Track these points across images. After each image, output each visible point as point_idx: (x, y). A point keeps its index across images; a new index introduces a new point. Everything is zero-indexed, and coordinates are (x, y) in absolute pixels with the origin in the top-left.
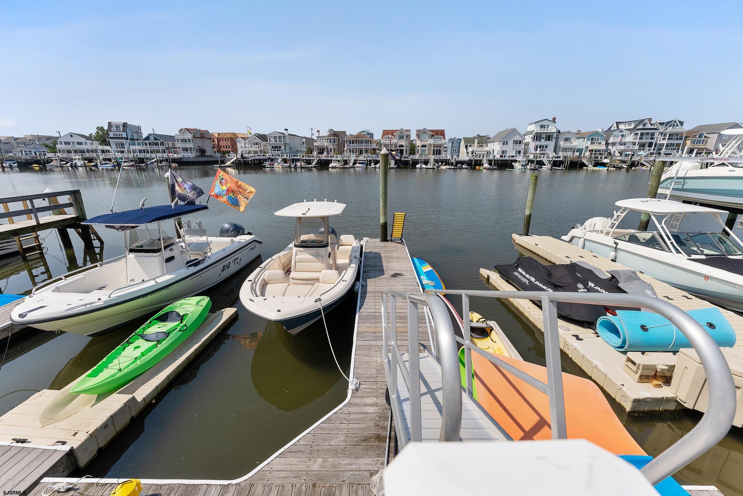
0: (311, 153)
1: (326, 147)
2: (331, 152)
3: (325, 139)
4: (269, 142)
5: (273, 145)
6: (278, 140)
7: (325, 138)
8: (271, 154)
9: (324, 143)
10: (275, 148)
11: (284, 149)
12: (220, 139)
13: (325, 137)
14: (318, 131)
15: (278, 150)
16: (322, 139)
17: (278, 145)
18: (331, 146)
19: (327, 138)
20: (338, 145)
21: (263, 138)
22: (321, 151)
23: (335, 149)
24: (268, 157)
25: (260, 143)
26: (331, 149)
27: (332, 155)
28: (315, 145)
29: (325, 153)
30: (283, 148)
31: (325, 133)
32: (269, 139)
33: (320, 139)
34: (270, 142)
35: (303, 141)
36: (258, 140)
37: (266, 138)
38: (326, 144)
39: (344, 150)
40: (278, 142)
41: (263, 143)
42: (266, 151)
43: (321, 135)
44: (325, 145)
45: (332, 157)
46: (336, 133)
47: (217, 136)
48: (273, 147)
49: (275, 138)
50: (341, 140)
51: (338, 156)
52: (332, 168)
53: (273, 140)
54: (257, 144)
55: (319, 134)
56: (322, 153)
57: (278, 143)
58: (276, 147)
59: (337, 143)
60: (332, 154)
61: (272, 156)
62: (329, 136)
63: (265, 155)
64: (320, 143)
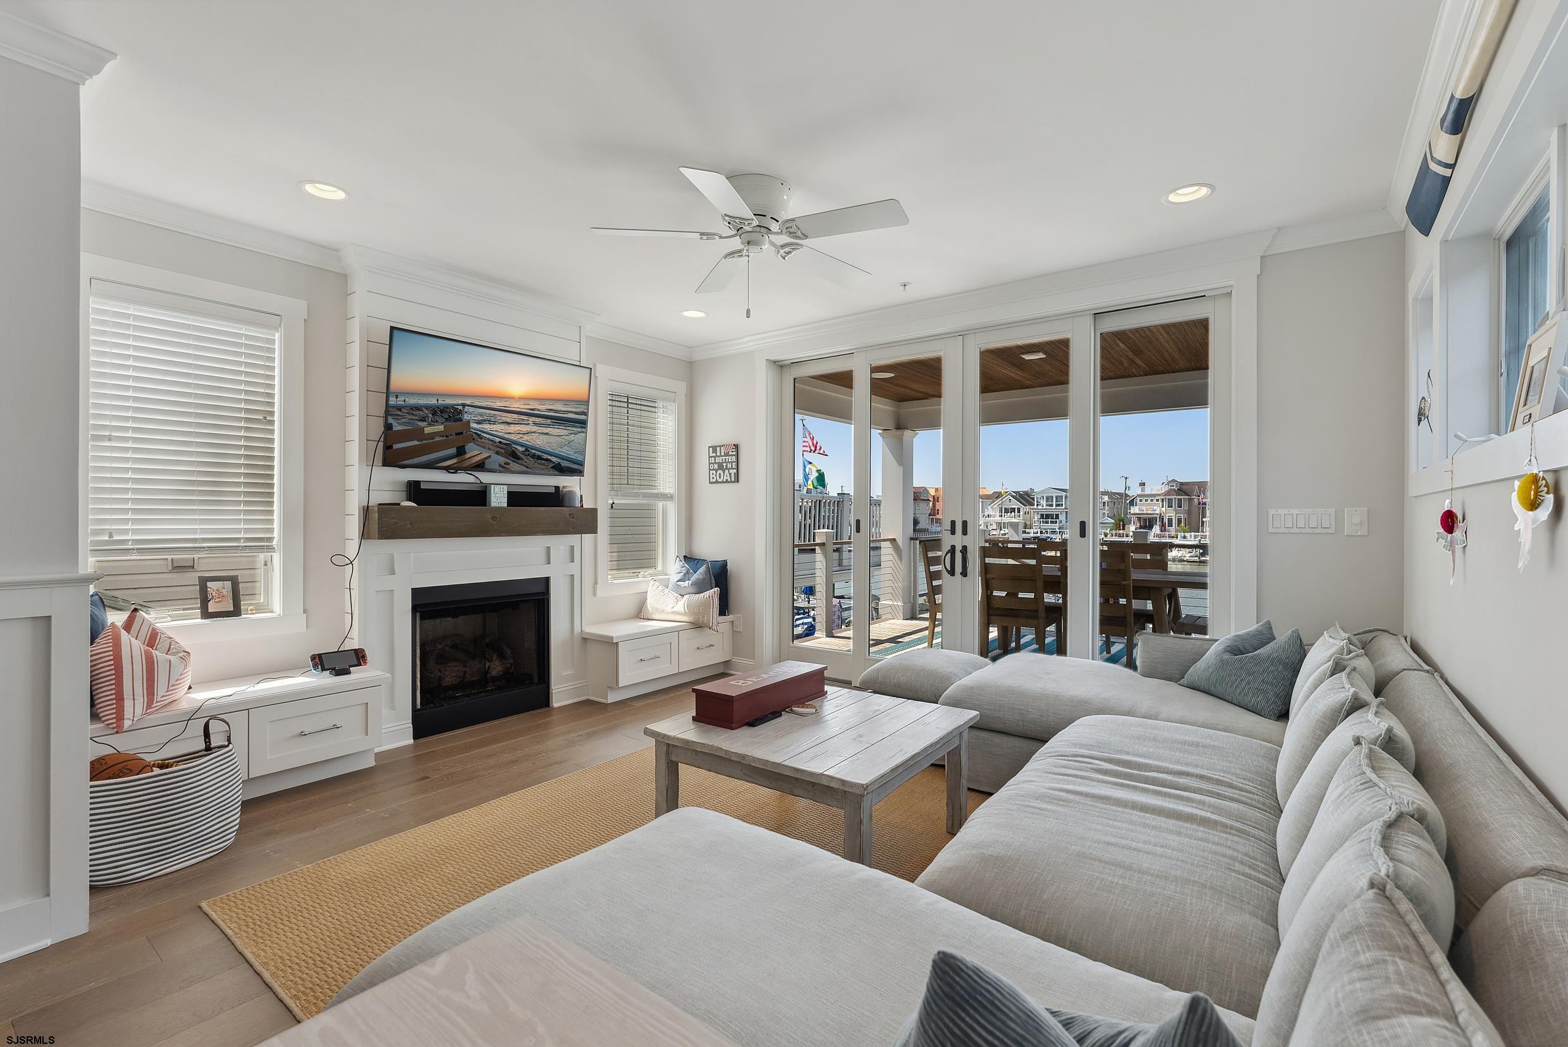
0: (1124, 529)
1: (1158, 516)
2: (1170, 525)
3: (1157, 500)
4: (1035, 507)
5: (1042, 513)
6: (1054, 503)
7: (1157, 498)
8: (1039, 530)
9: (1155, 508)
10: (1046, 517)
11: (1065, 518)
12: (938, 498)
13: (1159, 495)
14: (1142, 484)
15: (1052, 522)
16: (1149, 501)
17: (1052, 513)
18: (1171, 513)
19: (1162, 497)
20: (1189, 512)
21: (1026, 498)
22: (1147, 523)
23: (1179, 521)
24: (1032, 535)
25: (1019, 509)
26: (1170, 520)
27: (1173, 533)
28: (1132, 512)
29: (1156, 529)
30: (1062, 517)
31: (1156, 487)
32: (1037, 502)
33: (1146, 500)
34: (1037, 505)
35: (1103, 501)
36: (1015, 504)
37: (1029, 499)
38: (1157, 509)
39: (1203, 522)
40: (1054, 507)
41: (1023, 509)
42: (1028, 523)
43: (1147, 492)
44: (1158, 512)
45: (1173, 537)
46: (1184, 487)
47: (932, 492)
48: (1042, 516)
49: (1049, 499)
50: (1196, 501)
51: (1188, 535)
52: (1174, 560)
53: (1044, 502)
54: (1013, 510)
55: (1143, 490)
56: (1151, 527)
57: (1054, 510)
58: (1048, 516)
59: (1185, 506)
60: (1172, 530)
61: (1041, 533)
62: (1168, 493)
63: (1027, 530)
64: (1144, 508)
